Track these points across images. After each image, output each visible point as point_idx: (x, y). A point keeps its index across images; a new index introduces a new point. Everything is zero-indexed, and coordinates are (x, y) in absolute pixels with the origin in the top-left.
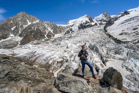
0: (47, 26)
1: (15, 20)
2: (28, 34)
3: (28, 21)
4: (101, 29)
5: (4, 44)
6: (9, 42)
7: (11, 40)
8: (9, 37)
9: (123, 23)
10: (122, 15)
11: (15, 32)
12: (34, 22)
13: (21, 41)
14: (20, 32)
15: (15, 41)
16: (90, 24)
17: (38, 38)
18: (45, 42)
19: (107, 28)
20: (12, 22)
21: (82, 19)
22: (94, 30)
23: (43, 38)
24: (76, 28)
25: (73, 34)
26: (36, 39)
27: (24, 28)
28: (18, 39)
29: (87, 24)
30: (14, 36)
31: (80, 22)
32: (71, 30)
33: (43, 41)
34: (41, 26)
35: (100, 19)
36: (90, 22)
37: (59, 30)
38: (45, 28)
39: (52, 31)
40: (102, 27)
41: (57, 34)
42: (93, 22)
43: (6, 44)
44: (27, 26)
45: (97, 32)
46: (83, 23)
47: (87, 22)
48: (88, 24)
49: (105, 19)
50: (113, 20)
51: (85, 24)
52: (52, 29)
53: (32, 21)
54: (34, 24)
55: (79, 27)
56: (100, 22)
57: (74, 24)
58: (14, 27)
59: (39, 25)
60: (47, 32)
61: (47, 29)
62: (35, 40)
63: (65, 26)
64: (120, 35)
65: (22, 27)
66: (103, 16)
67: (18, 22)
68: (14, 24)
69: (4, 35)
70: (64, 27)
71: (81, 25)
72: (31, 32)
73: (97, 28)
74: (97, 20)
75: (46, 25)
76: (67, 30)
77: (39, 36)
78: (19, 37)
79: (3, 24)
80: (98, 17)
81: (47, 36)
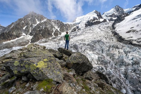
0: (54, 25)
1: (25, 20)
2: (37, 33)
3: (37, 21)
4: (108, 27)
5: (18, 42)
6: (22, 40)
7: (23, 39)
8: (22, 36)
9: (134, 19)
10: (136, 8)
11: (26, 31)
12: (43, 21)
13: (31, 39)
14: (30, 31)
15: (26, 40)
16: (99, 20)
17: (46, 37)
18: (52, 40)
19: (115, 25)
20: (23, 22)
21: (90, 15)
22: (100, 28)
23: (51, 36)
24: (83, 25)
25: (79, 32)
26: (44, 37)
27: (34, 27)
28: (29, 38)
29: (94, 21)
30: (25, 35)
31: (87, 19)
32: (78, 27)
33: (50, 39)
34: (49, 24)
35: (110, 15)
36: (98, 18)
37: (66, 28)
38: (52, 27)
39: (59, 29)
40: (110, 24)
41: (64, 32)
42: (102, 18)
43: (20, 42)
44: (36, 25)
45: (103, 29)
46: (90, 19)
47: (94, 19)
48: (96, 21)
49: (116, 14)
50: (123, 16)
51: (93, 21)
52: (59, 27)
53: (40, 20)
54: (42, 22)
55: (86, 24)
56: (109, 18)
57: (81, 21)
58: (25, 27)
59: (47, 24)
60: (54, 31)
61: (54, 27)
62: (43, 39)
63: (72, 23)
64: (127, 32)
65: (31, 26)
66: (115, 10)
67: (28, 22)
68: (25, 23)
69: (18, 34)
70: (71, 25)
71: (88, 22)
72: (40, 31)
73: (105, 26)
74: (106, 16)
75: (53, 23)
76: (73, 28)
77: (47, 34)
78: (29, 36)
79: (16, 25)
80: (108, 12)
81: (54, 34)
